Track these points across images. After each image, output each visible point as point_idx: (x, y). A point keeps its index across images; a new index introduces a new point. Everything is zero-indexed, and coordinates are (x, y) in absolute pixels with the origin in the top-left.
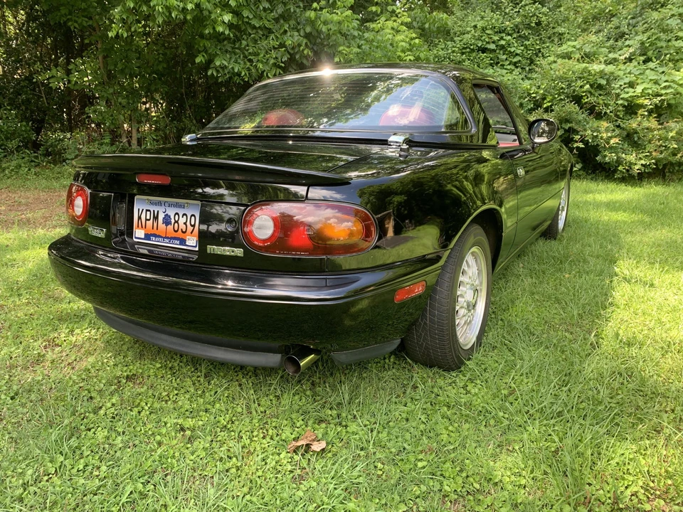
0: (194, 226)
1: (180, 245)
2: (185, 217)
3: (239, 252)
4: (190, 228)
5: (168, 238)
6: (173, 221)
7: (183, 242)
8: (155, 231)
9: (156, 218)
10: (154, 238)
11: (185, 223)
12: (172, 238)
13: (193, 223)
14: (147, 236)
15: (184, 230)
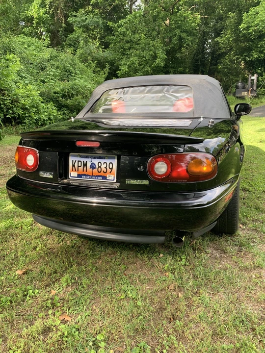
0: (112, 169)
1: (103, 179)
2: (105, 164)
3: (146, 182)
4: (109, 170)
5: (94, 176)
6: (97, 167)
7: (104, 178)
8: (85, 173)
9: (85, 165)
10: (84, 177)
11: (106, 168)
12: (96, 176)
13: (111, 167)
14: (79, 176)
15: (105, 171)
